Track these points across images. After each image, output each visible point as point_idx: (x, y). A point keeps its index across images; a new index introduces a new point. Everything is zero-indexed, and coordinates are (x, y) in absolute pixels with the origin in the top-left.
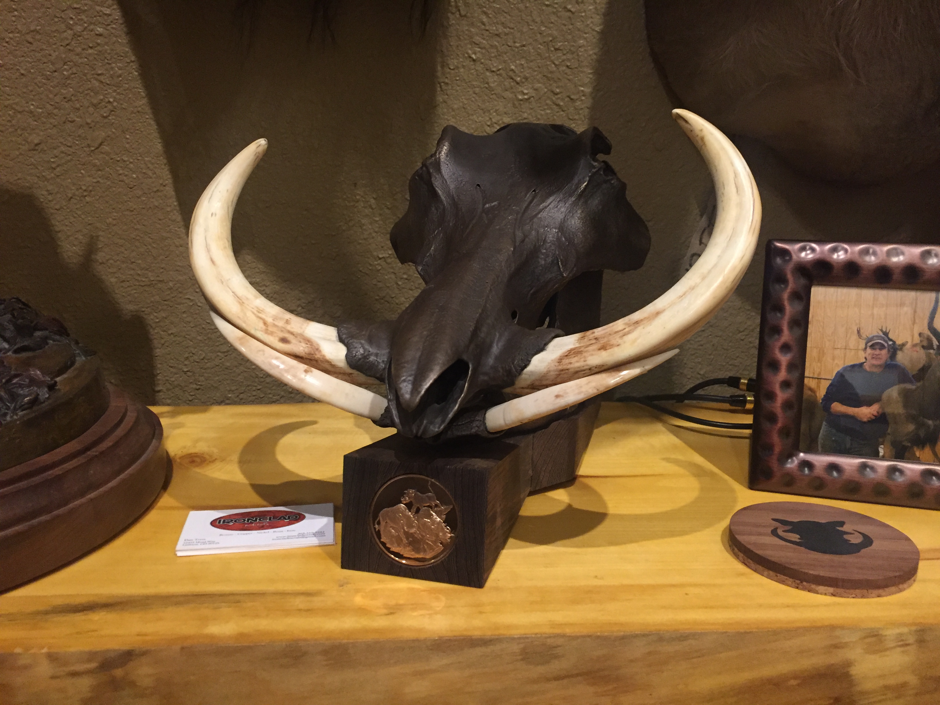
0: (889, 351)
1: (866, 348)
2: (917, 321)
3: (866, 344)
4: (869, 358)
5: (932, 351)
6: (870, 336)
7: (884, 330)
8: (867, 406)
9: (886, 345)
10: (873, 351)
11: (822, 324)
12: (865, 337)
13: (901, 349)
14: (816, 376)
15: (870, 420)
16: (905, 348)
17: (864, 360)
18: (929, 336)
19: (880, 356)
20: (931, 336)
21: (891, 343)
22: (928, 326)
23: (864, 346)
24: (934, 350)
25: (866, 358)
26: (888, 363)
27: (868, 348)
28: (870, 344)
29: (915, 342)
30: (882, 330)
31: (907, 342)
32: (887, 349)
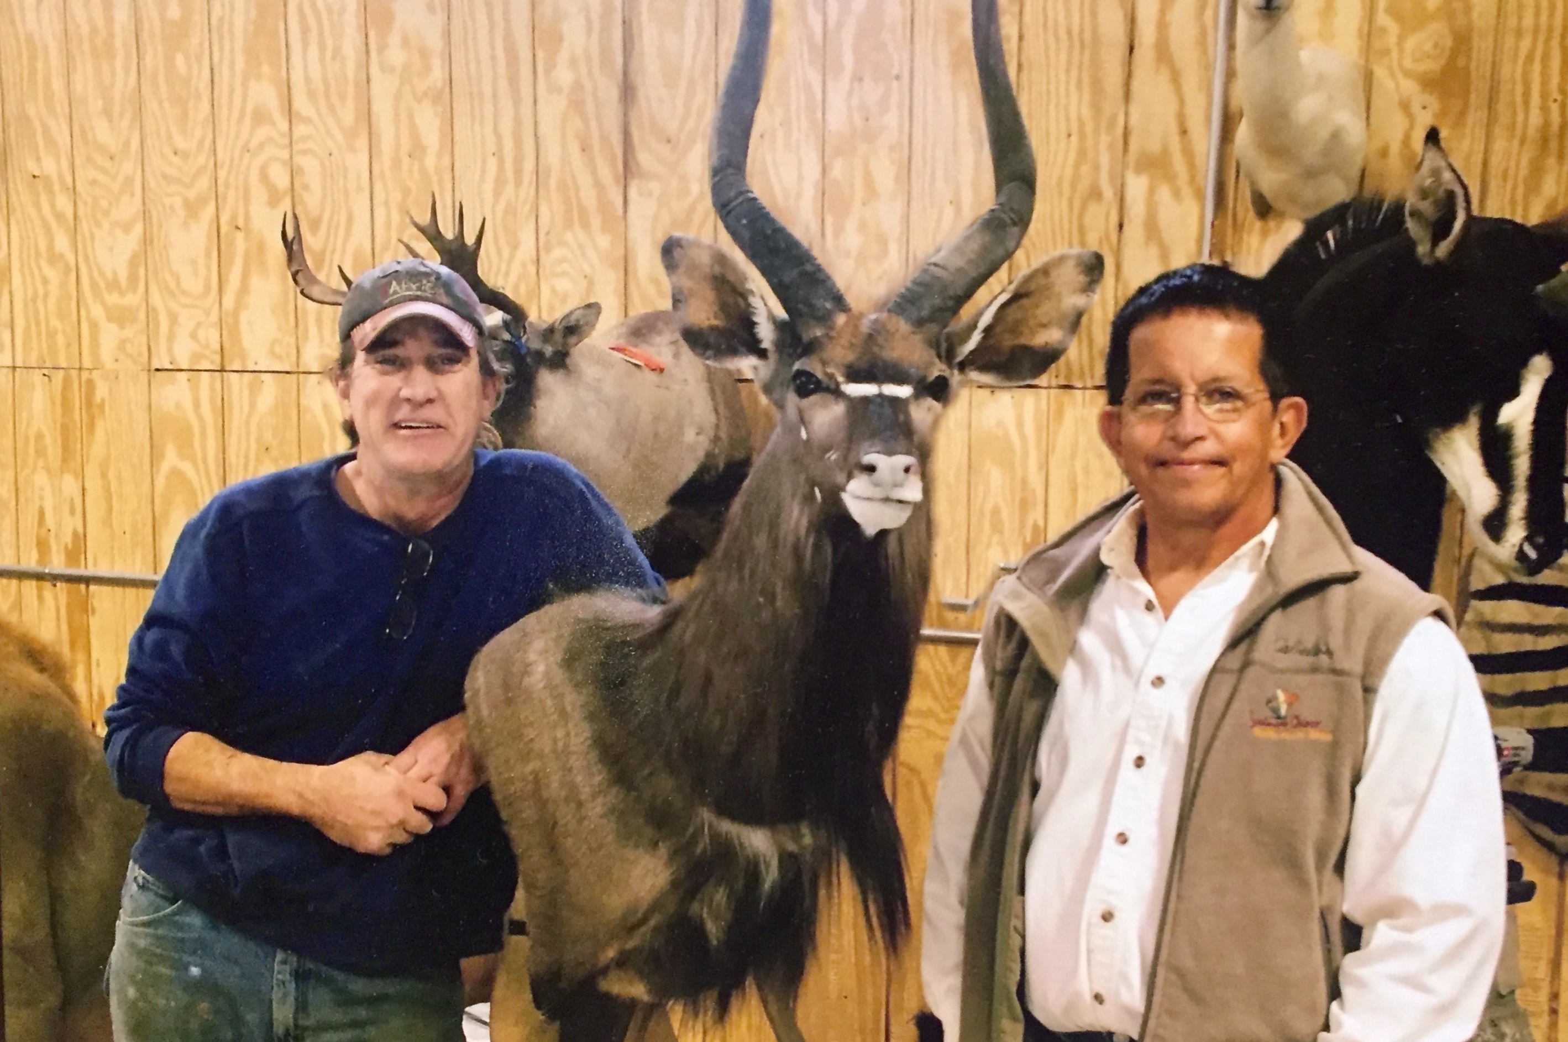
0: (486, 370)
1: (346, 361)
2: (644, 158)
3: (346, 337)
4: (370, 425)
5: (746, 365)
6: (365, 277)
7: (449, 233)
8: (379, 749)
9: (467, 334)
10: (395, 381)
11: (64, 203)
12: (337, 283)
13: (560, 361)
14: (57, 565)
15: (401, 838)
16: (580, 352)
17: (342, 445)
18: (721, 259)
19: (433, 413)
20: (738, 257)
21: (493, 318)
22: (717, 190)
23: (334, 350)
24: (762, 354)
25: (351, 431)
26: (490, 454)
27: (360, 357)
28: (368, 331)
29: (639, 309)
30: (433, 235)
31: (593, 308)
32: (475, 360)
